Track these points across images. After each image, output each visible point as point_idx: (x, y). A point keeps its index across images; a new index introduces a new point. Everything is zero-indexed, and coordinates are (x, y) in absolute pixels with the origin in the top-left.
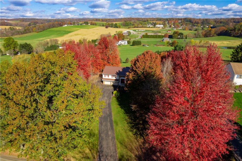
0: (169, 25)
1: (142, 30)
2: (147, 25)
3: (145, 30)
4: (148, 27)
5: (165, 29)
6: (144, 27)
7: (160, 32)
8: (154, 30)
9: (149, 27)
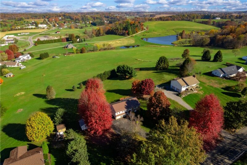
0: (51, 23)
1: (25, 34)
2: (26, 25)
3: (29, 33)
4: (30, 29)
5: (51, 30)
6: (25, 29)
7: (49, 34)
8: (40, 32)
9: (32, 29)
